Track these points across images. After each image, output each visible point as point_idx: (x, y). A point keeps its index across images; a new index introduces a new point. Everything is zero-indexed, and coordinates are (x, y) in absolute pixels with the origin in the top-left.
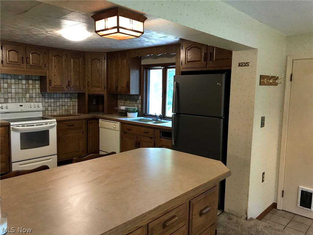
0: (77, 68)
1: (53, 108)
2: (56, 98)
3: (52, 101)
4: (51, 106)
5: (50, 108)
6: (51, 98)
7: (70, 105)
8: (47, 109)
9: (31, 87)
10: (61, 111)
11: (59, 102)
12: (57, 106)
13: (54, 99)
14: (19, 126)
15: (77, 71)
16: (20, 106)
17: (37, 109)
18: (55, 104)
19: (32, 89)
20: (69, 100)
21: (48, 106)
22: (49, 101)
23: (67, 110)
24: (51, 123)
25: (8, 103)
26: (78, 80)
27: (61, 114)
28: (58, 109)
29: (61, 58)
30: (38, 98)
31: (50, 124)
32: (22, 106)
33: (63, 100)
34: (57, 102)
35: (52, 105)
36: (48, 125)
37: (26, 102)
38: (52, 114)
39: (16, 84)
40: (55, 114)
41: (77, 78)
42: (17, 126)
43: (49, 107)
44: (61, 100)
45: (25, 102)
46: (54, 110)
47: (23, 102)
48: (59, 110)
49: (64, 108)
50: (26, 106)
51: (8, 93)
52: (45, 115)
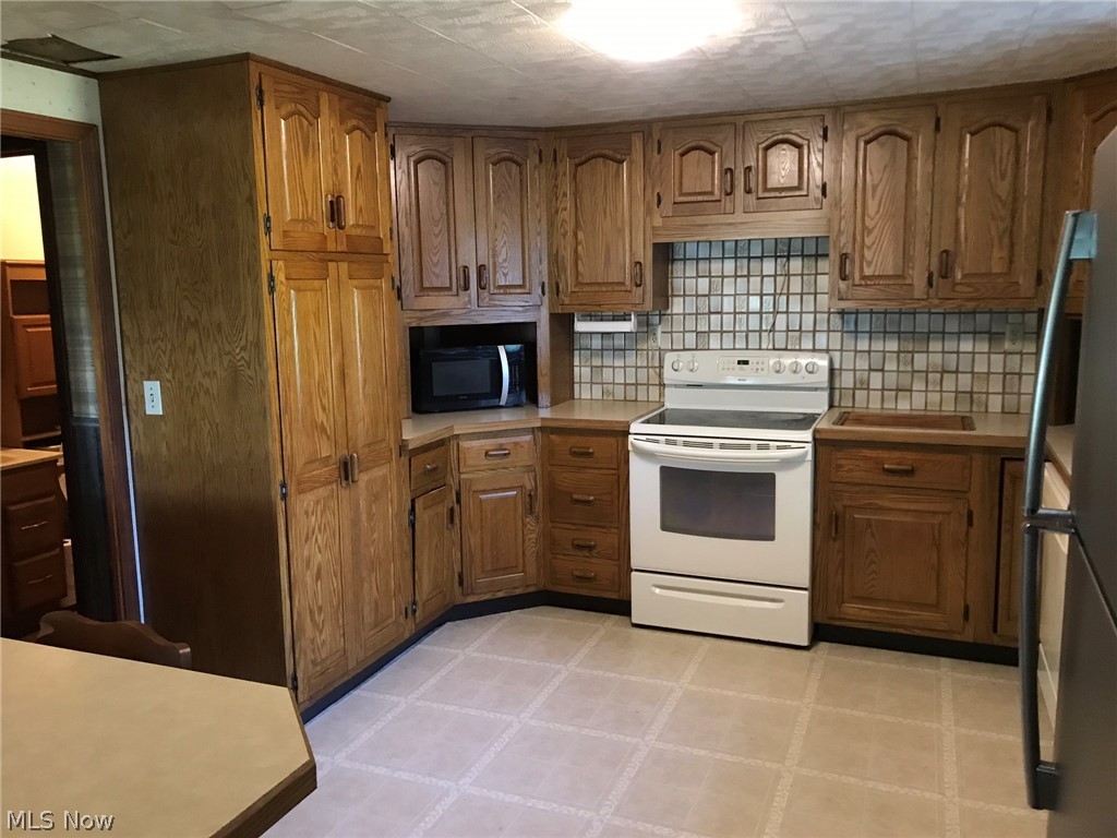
0: (1003, 177)
1: (891, 380)
2: (913, 333)
3: (892, 345)
4: (882, 370)
5: (876, 380)
6: (885, 332)
7: (989, 373)
8: (862, 383)
9: (796, 285)
10: (934, 397)
11: (927, 352)
12: (914, 372)
13: (899, 339)
14: (657, 442)
15: (1000, 198)
16: (739, 362)
17: (803, 379)
18: (905, 365)
19: (802, 294)
20: (983, 346)
21: (870, 370)
22: (878, 345)
23: (971, 393)
24: (784, 445)
25: (708, 349)
26: (1006, 240)
27: (934, 408)
28: (918, 385)
29: (905, 143)
30: (825, 335)
31: (779, 448)
32: (746, 363)
33: (951, 345)
34: (913, 352)
35: (891, 366)
36: (774, 453)
37: (774, 349)
38: (889, 405)
39: (741, 276)
40: (904, 406)
41: (994, 232)
42: (648, 440)
43: (872, 374)
44: (935, 346)
45: (771, 347)
46: (898, 390)
47: (760, 349)
48: (926, 391)
49: (949, 384)
50: (760, 367)
51: (710, 313)
52: (853, 407)
